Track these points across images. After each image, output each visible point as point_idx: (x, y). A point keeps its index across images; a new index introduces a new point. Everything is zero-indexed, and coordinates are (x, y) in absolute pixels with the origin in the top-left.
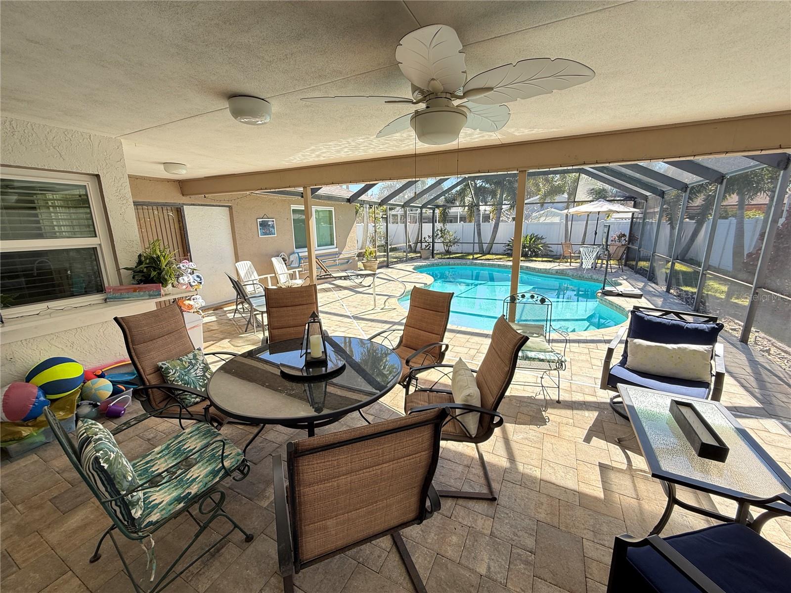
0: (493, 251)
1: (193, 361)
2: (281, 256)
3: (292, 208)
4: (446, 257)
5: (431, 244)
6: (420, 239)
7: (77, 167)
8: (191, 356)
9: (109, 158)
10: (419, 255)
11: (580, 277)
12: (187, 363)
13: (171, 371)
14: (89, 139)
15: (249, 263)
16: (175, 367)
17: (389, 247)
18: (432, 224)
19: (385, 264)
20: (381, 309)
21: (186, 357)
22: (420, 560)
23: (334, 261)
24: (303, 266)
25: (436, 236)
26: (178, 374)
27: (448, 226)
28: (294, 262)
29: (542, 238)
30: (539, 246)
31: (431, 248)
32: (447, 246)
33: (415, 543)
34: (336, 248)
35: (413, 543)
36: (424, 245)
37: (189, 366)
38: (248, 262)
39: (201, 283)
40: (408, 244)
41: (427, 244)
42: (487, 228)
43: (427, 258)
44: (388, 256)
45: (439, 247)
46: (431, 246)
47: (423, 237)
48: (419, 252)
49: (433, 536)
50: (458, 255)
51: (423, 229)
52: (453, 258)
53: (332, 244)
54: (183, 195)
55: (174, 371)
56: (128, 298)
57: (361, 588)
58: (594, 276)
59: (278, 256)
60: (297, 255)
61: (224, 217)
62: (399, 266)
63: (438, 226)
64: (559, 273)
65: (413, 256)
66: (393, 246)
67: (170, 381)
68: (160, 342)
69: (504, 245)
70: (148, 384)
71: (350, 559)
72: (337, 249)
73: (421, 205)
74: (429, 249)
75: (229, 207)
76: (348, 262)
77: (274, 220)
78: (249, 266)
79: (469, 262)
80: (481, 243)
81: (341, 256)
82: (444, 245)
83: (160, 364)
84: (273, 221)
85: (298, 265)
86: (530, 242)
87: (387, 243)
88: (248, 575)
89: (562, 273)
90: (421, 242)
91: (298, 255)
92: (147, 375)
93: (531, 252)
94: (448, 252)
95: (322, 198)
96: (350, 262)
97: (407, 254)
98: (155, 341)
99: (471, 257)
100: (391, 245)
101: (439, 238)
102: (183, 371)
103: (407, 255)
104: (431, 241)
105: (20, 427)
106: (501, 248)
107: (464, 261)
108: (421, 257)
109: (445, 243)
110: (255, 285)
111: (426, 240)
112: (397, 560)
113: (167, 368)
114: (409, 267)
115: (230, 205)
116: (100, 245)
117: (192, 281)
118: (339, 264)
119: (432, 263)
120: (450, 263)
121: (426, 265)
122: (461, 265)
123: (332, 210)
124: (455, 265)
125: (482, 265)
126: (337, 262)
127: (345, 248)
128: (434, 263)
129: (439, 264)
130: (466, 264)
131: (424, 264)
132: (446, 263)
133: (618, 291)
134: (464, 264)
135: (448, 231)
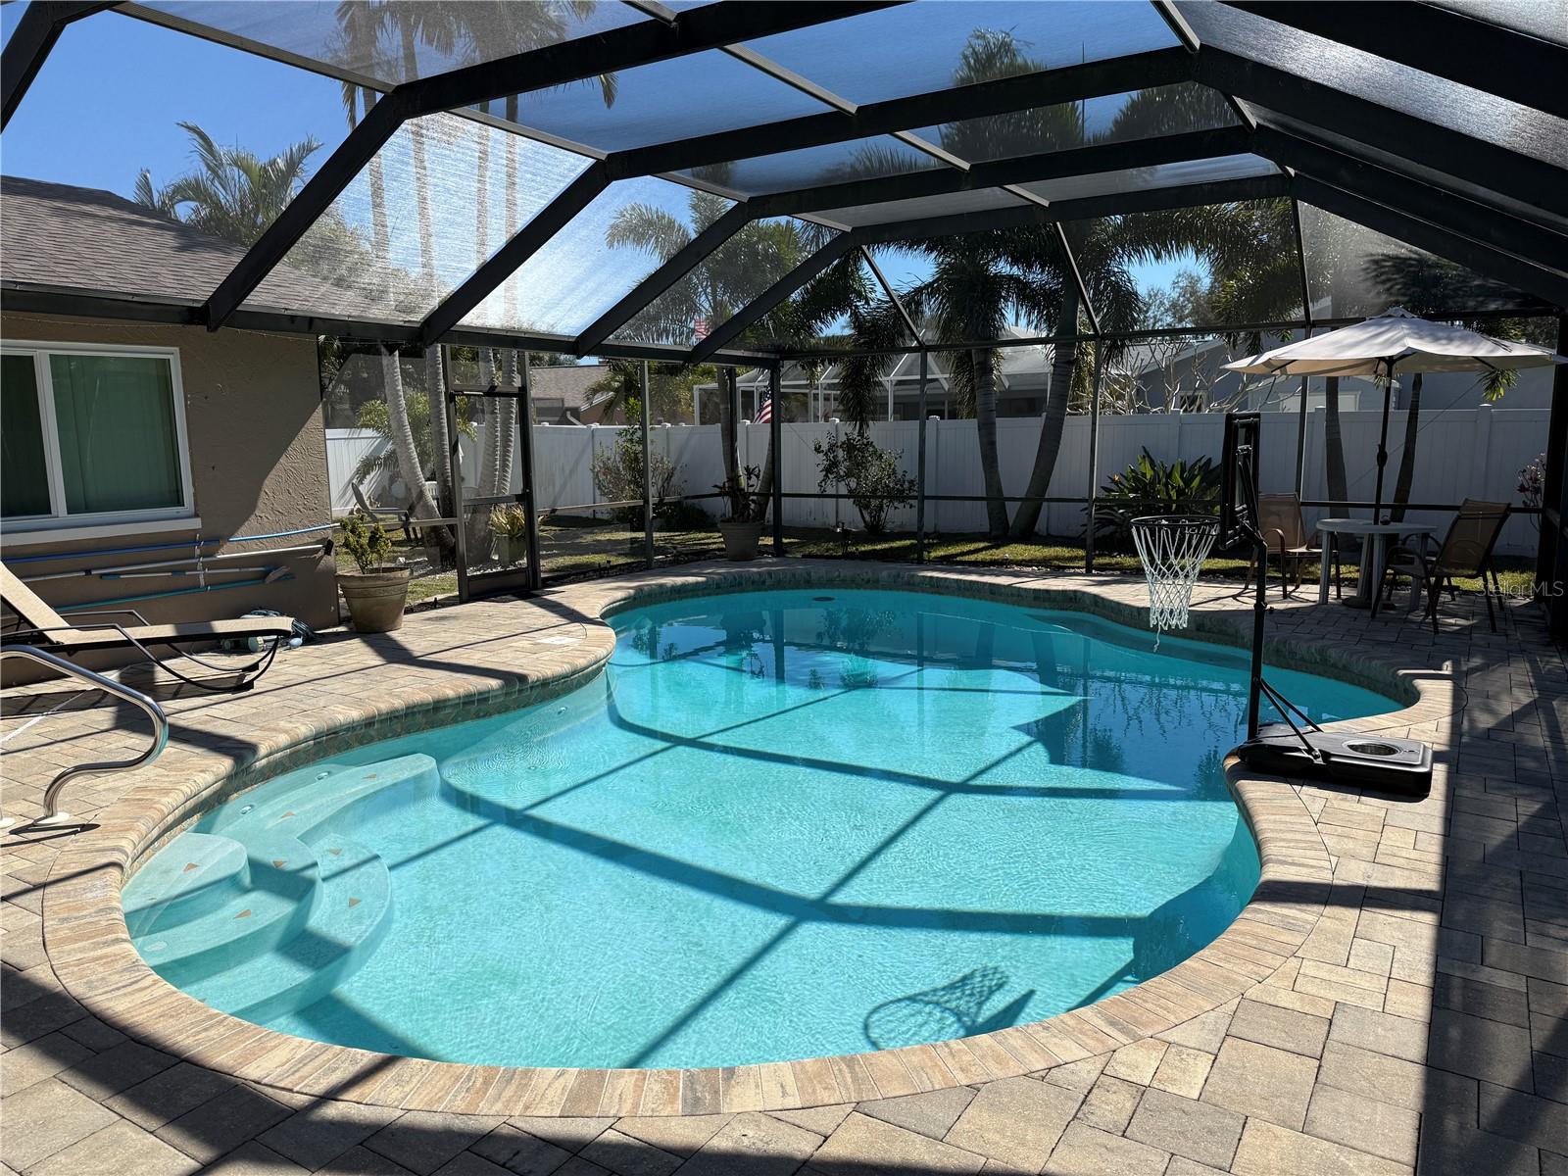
20: (13, 832)
23: (175, 571)
27: (881, 432)
30: (1217, 508)
32: (868, 507)
34: (196, 515)
41: (745, 499)
42: (1018, 443)
53: (174, 500)
64: (1210, 630)
72: (197, 523)
76: (266, 574)
79: (885, 574)
80: (995, 498)
81: (227, 553)
109: (860, 496)
118: (202, 582)
119: (730, 578)
120: (809, 574)
121: (702, 582)
122: (858, 587)
123: (168, 357)
124: (831, 583)
125: (932, 586)
126: (201, 577)
127: (249, 516)
128: (741, 577)
129: (764, 582)
130: (877, 581)
131: (692, 584)
132: (794, 575)
133: (1310, 750)
134: (868, 581)
135: (875, 452)
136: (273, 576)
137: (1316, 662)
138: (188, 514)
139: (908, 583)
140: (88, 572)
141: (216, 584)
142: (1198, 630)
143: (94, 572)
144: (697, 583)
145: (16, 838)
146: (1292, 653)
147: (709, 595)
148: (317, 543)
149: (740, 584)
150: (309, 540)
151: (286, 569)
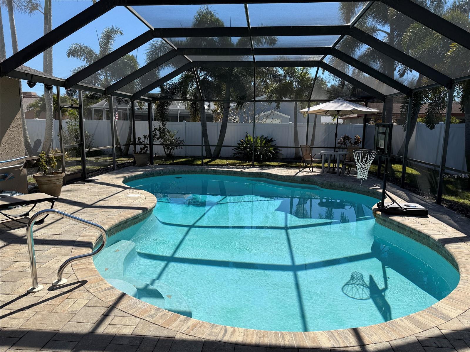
0: (222, 154)
4: (169, 162)
5: (148, 146)
6: (132, 140)
10: (131, 160)
11: (330, 185)
17: (86, 150)
18: (148, 122)
19: (79, 175)
25: (154, 137)
27: (169, 125)
29: (271, 140)
30: (271, 149)
31: (148, 152)
32: (168, 149)
36: (138, 147)
40: (115, 146)
41: (143, 146)
42: (214, 129)
43: (143, 165)
44: (83, 163)
45: (159, 150)
46: (149, 149)
47: (137, 137)
48: (132, 157)
50: (182, 160)
51: (136, 128)
52: (177, 164)
58: (347, 185)
62: (102, 178)
63: (156, 124)
64: (305, 181)
65: (124, 162)
66: (92, 150)
69: (233, 148)
73: (132, 95)
74: (145, 152)
76: (5, 177)
79: (198, 169)
82: (164, 148)
86: (261, 144)
87: (81, 145)
89: (308, 181)
90: (134, 144)
93: (263, 155)
94: (169, 156)
96: (9, 177)
97: (114, 159)
99: (200, 162)
100: (88, 147)
101: (158, 139)
103: (114, 161)
104: (148, 143)
106: (231, 151)
107: (192, 168)
108: (134, 163)
109: (166, 145)
111: (141, 141)
114: (117, 179)
119: (150, 172)
120: (174, 170)
121: (142, 174)
122: (189, 173)
124: (181, 173)
125: (214, 172)
128: (154, 172)
129: (160, 173)
130: (196, 171)
131: (139, 174)
132: (170, 171)
133: (401, 208)
134: (193, 171)
135: (168, 131)
137: (342, 187)
139: (206, 172)
142: (302, 181)
144: (141, 174)
146: (335, 185)
147: (144, 178)
149: (153, 174)
150: (18, 163)
151: (12, 175)
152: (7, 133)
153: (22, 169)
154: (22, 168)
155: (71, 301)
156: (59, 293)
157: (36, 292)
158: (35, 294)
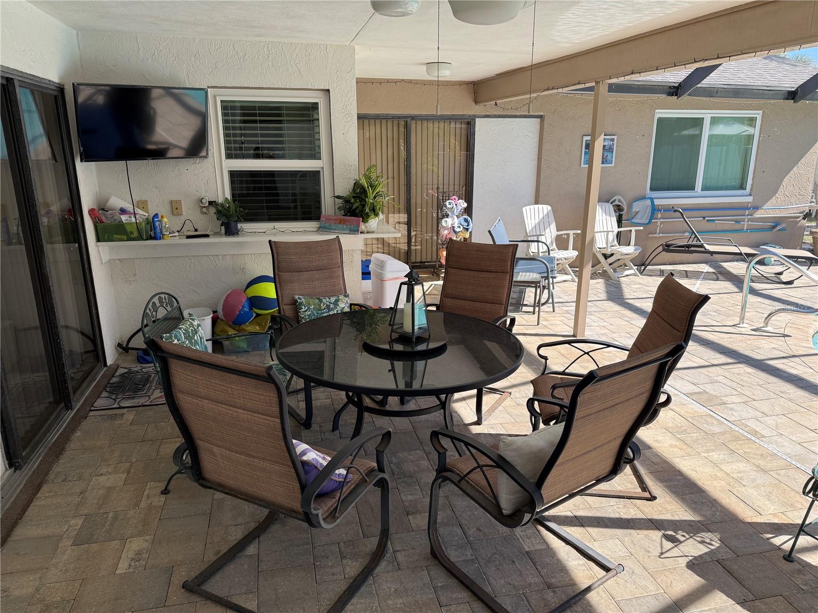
1: (332, 306)
2: (614, 201)
3: (657, 116)
7: (311, 84)
8: (333, 299)
9: (341, 70)
12: (325, 305)
13: (303, 307)
14: (325, 51)
15: (549, 208)
16: (309, 304)
20: (753, 330)
21: (328, 300)
22: (359, 606)
23: (737, 222)
24: (659, 224)
26: (309, 313)
28: (639, 216)
33: (374, 592)
34: (750, 195)
35: (374, 590)
37: (325, 309)
38: (545, 207)
39: (467, 230)
49: (399, 602)
53: (742, 187)
54: (476, 103)
55: (306, 308)
56: (334, 230)
57: (292, 579)
59: (608, 202)
60: (649, 202)
61: (529, 134)
67: (301, 317)
68: (305, 275)
70: (283, 314)
71: (312, 555)
72: (750, 199)
75: (541, 117)
76: (774, 227)
77: (615, 137)
78: (545, 212)
81: (758, 214)
83: (297, 297)
84: (613, 140)
85: (647, 221)
88: (245, 510)
91: (652, 202)
92: (284, 305)
95: (718, 95)
98: (301, 273)
102: (315, 312)
105: (230, 328)
110: (540, 244)
112: (343, 588)
113: (301, 304)
115: (542, 114)
116: (323, 168)
117: (456, 225)
118: (745, 228)
123: (756, 116)
126: (746, 225)
127: (773, 197)
136: (778, 228)
138: (747, 194)
140: (704, 218)
141: (752, 230)
143: (706, 219)
145: (754, 333)
148: (800, 213)
150: (797, 211)
151: (784, 225)
152: (792, 172)
153: (800, 221)
154: (800, 219)
155: (763, 342)
156: (759, 334)
157: (739, 327)
158: (738, 329)
